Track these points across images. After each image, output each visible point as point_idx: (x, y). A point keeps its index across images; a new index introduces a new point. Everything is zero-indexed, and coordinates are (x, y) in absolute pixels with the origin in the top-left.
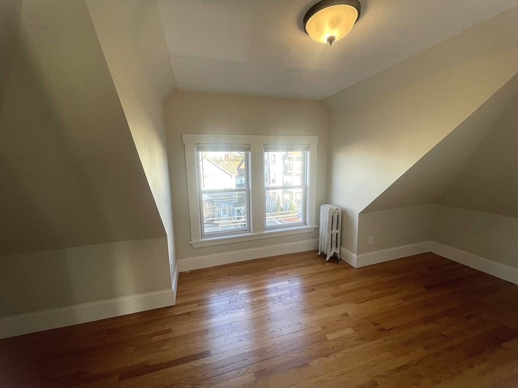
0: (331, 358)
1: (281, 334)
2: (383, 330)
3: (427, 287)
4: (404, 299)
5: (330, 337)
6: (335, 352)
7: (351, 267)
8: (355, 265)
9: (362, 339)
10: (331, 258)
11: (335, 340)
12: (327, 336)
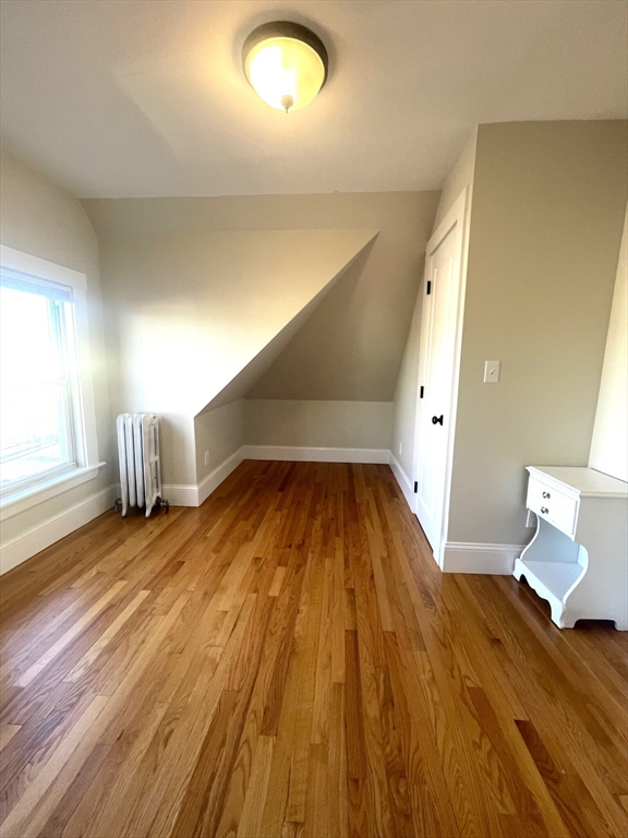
0: (303, 608)
1: (221, 650)
2: (299, 547)
3: (281, 490)
4: (279, 509)
5: (274, 591)
6: (299, 600)
7: (190, 509)
8: (195, 502)
9: (299, 566)
10: (153, 509)
11: (282, 591)
12: (270, 594)
